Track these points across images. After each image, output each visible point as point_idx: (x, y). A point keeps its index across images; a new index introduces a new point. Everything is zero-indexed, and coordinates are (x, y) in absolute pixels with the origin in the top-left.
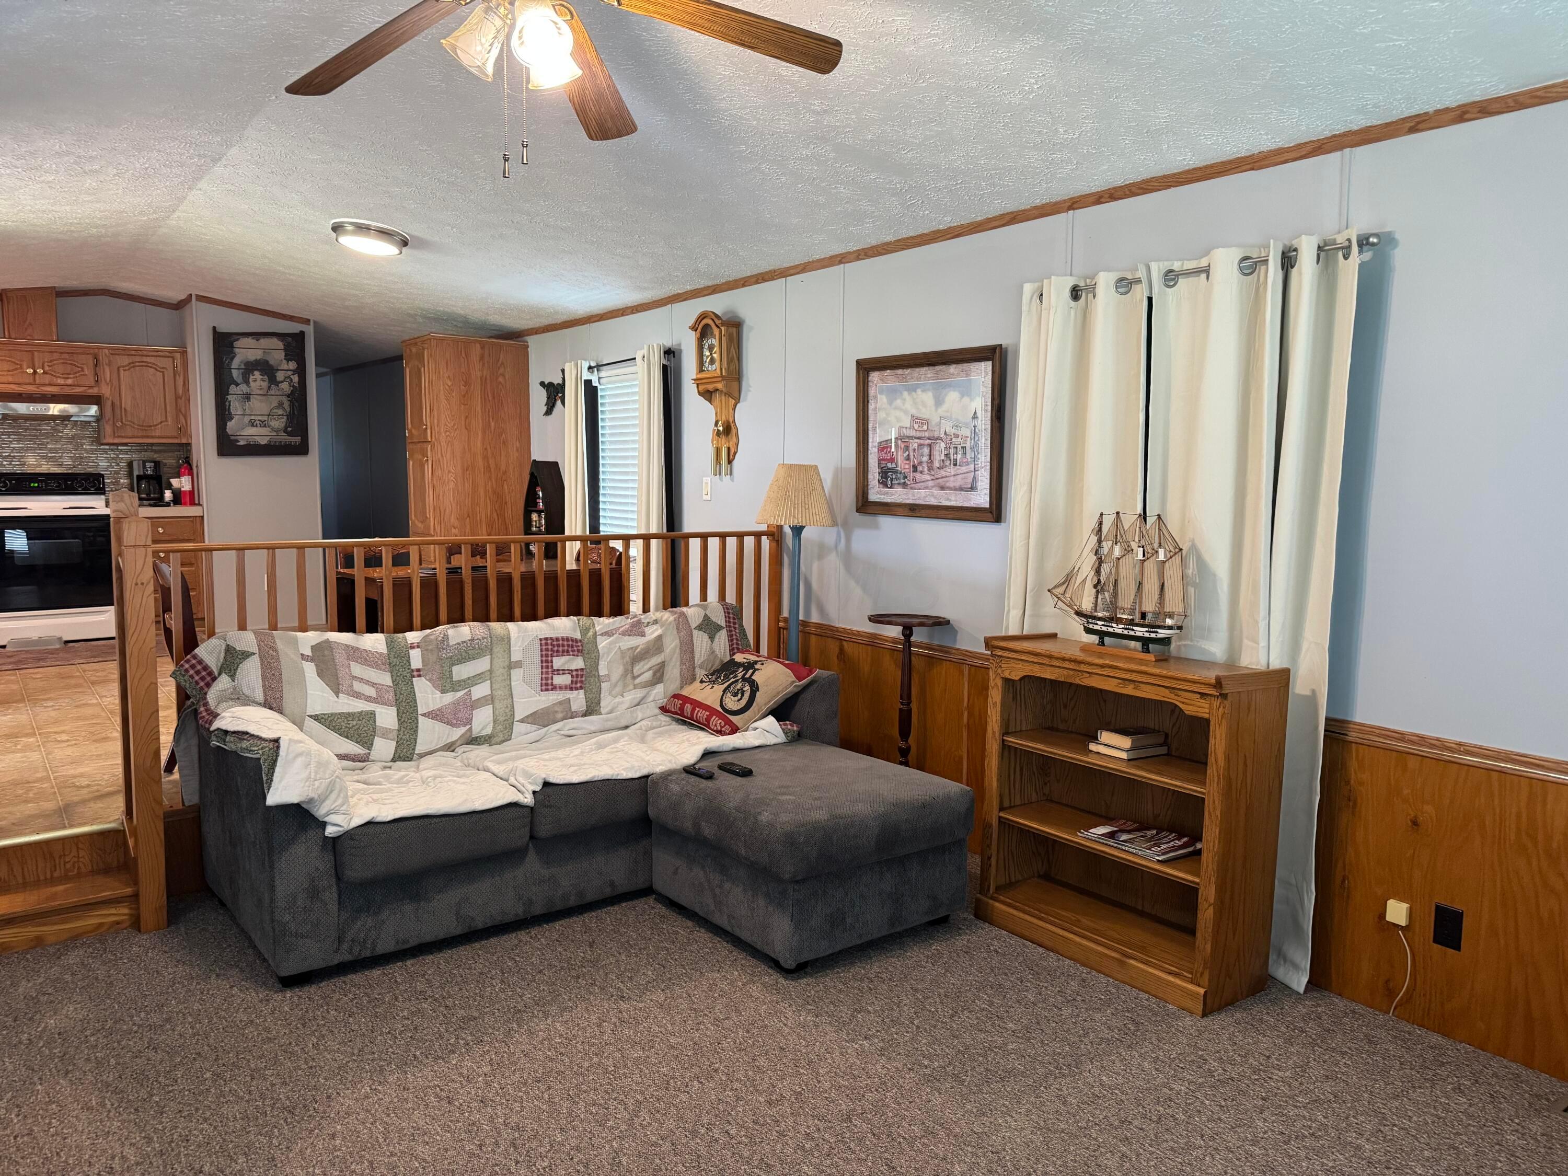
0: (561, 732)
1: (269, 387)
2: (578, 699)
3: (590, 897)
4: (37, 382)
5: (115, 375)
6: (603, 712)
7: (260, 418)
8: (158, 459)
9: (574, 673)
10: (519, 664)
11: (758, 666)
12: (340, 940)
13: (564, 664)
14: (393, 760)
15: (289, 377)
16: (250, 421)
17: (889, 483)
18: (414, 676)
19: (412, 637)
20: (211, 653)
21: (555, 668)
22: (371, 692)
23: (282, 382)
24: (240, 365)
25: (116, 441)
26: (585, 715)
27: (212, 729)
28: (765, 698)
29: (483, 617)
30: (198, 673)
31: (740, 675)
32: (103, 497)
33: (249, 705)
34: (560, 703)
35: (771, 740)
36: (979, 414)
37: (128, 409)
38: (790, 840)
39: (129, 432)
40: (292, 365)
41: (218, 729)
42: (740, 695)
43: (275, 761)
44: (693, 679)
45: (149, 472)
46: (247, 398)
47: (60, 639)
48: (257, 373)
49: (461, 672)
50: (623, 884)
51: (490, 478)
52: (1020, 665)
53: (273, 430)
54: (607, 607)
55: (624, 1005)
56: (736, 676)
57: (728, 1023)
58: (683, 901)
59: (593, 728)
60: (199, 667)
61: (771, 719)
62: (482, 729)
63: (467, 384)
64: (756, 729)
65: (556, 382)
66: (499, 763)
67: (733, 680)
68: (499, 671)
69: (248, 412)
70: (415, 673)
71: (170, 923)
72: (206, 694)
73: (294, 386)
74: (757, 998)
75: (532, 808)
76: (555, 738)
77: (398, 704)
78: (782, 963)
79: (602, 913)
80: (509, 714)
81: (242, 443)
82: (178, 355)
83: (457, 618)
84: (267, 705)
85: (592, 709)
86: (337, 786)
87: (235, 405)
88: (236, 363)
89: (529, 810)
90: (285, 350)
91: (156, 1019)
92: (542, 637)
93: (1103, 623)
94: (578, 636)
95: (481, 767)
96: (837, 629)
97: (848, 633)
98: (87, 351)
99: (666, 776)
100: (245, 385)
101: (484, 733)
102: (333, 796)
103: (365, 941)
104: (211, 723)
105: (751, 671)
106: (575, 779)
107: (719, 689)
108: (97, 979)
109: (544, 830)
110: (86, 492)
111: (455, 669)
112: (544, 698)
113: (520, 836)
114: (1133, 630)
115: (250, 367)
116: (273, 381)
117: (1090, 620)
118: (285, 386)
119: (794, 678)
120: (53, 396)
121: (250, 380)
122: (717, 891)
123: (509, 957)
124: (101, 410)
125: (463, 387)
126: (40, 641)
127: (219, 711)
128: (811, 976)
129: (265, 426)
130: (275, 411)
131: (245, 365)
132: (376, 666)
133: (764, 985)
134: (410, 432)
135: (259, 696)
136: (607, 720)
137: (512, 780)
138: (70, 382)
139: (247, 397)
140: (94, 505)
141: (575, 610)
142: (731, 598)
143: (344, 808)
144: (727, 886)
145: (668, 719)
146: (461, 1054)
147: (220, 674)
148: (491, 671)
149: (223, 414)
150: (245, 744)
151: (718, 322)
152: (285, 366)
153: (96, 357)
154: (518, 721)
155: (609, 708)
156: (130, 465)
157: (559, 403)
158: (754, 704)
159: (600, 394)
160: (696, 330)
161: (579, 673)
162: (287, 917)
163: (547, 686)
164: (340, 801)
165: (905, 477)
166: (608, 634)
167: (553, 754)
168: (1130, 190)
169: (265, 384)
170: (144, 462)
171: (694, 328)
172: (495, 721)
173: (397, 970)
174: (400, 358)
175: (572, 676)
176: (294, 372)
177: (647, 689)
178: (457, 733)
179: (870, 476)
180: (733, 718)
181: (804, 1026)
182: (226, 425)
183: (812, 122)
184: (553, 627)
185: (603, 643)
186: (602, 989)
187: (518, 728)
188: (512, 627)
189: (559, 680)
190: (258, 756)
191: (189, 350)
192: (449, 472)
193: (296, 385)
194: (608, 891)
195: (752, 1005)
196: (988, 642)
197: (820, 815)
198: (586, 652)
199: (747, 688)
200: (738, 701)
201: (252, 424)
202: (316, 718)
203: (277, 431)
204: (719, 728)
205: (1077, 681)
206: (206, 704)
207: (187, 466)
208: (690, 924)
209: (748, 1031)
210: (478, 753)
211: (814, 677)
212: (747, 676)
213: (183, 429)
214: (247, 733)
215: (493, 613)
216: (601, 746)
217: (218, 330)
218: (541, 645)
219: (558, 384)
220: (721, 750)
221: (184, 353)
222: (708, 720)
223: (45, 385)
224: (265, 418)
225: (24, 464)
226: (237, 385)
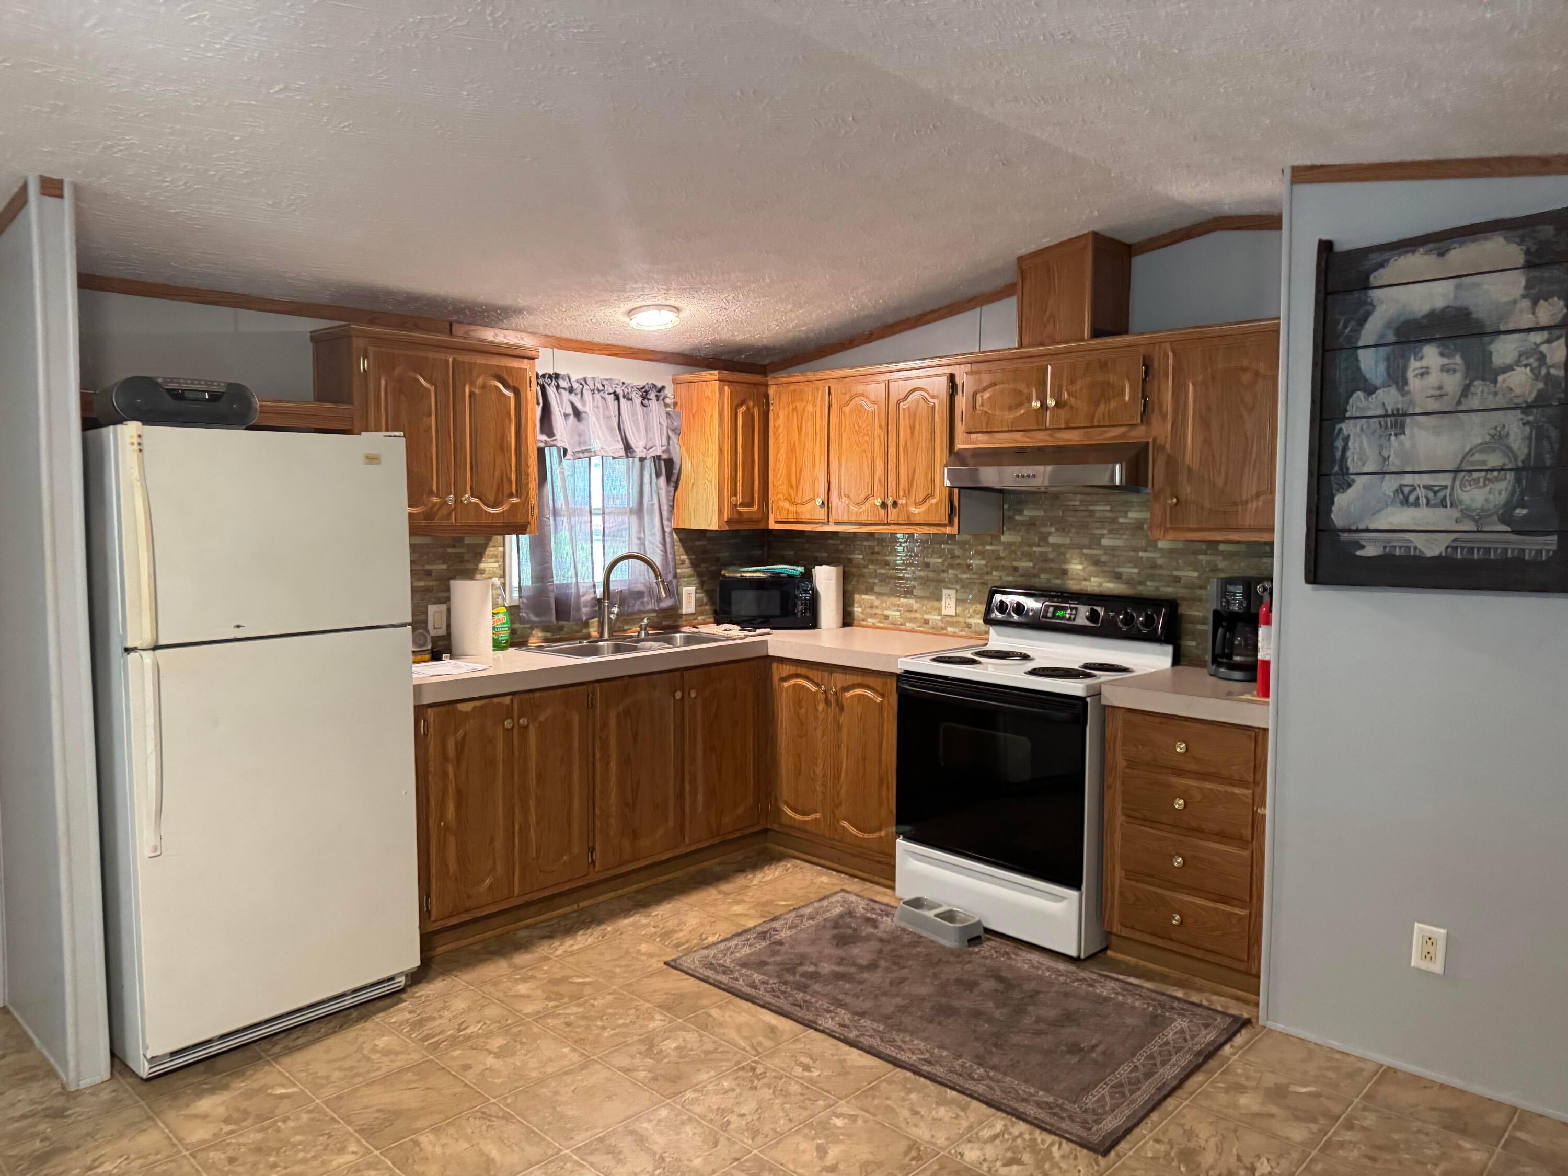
1: (1466, 391)
4: (1049, 423)
7: (1427, 480)
15: (1534, 350)
16: (1400, 490)
23: (1509, 368)
24: (1382, 336)
37: (1195, 467)
39: (1197, 517)
40: (1545, 312)
45: (1236, 608)
46: (1394, 425)
48: (1432, 353)
69: (1395, 463)
81: (1370, 551)
87: (1362, 448)
88: (1371, 330)
90: (1529, 265)
98: (1131, 352)
100: (1393, 390)
115: (1411, 336)
116: (1480, 367)
118: (1520, 381)
121: (1410, 374)
129: (1443, 504)
130: (1478, 457)
131: (1398, 332)
138: (1097, 419)
139: (1398, 421)
149: (1327, 476)
153: (1146, 363)
169: (1454, 381)
182: (1333, 503)
201: (1405, 498)
203: (1480, 517)
217: (1331, 249)
223: (1057, 429)
224: (1445, 479)
225: (1065, 572)
226: (1370, 390)
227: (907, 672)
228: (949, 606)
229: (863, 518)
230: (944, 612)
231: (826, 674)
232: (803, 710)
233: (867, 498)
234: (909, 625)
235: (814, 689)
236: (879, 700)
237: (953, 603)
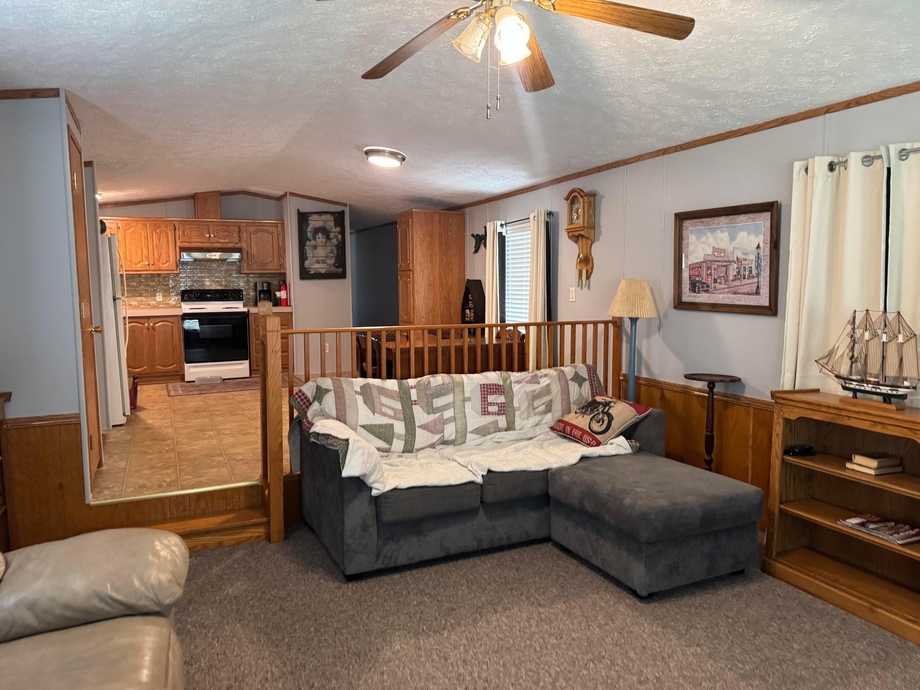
0: (493, 440)
1: (326, 242)
2: (502, 421)
3: (515, 540)
4: (211, 240)
5: (249, 236)
6: (516, 429)
7: (321, 258)
8: (269, 281)
9: (500, 405)
10: (469, 399)
11: (612, 405)
12: (378, 556)
13: (494, 399)
14: (403, 452)
15: (336, 236)
16: (316, 260)
17: (697, 290)
18: (412, 404)
19: (412, 382)
20: (308, 389)
21: (489, 402)
22: (391, 413)
23: (332, 239)
24: (311, 230)
25: (249, 272)
26: (506, 430)
27: (311, 432)
28: (618, 425)
29: (448, 372)
30: (302, 400)
31: (601, 410)
32: (242, 302)
33: (329, 419)
34: (492, 423)
35: (622, 451)
36: (761, 245)
37: (255, 254)
38: (644, 516)
39: (255, 267)
40: (338, 229)
41: (314, 432)
42: (601, 423)
43: (347, 451)
44: (569, 412)
45: (265, 289)
47: (221, 378)
48: (320, 235)
49: (438, 402)
50: (533, 533)
51: (443, 290)
52: (797, 410)
53: (328, 265)
54: (516, 366)
55: (541, 610)
56: (598, 410)
57: (607, 627)
58: (571, 548)
59: (512, 438)
60: (303, 397)
61: (622, 438)
62: (450, 436)
63: (431, 237)
64: (612, 444)
65: (480, 234)
66: (460, 457)
67: (596, 413)
68: (458, 403)
69: (315, 255)
70: (414, 403)
71: (285, 539)
72: (306, 412)
73: (339, 241)
74: (624, 613)
75: (481, 485)
76: (490, 443)
77: (405, 420)
78: (638, 592)
79: (521, 550)
80: (464, 428)
81: (312, 272)
82: (280, 225)
83: (434, 371)
84: (338, 419)
85: (510, 427)
86: (378, 467)
87: (309, 252)
88: (309, 229)
89: (480, 486)
90: (335, 221)
91: (283, 593)
92: (482, 383)
93: (856, 383)
94: (501, 383)
95: (451, 458)
96: (660, 382)
97: (667, 385)
98: (235, 224)
99: (561, 470)
100: (314, 241)
101: (450, 438)
102: (376, 473)
103: (391, 557)
104: (310, 429)
105: (607, 408)
106: (506, 469)
107: (588, 418)
108: (251, 568)
109: (489, 498)
110: (234, 299)
111: (434, 401)
112: (483, 419)
113: (475, 502)
114: (879, 388)
115: (316, 231)
116: (328, 238)
117: (847, 381)
118: (334, 241)
119: (636, 413)
120: (219, 248)
121: (317, 238)
122: (594, 544)
123: (470, 573)
124: (242, 256)
125: (429, 239)
126: (211, 379)
127: (314, 422)
128: (657, 602)
129: (324, 263)
130: (329, 254)
131: (314, 230)
132: (393, 398)
133: (627, 605)
134: (400, 265)
135: (334, 413)
136: (520, 434)
137: (470, 467)
138: (226, 241)
139: (315, 247)
140: (238, 307)
141: (497, 368)
142: (590, 361)
143: (381, 480)
144: (601, 541)
145: (555, 435)
146: (449, 631)
147: (313, 401)
148: (454, 402)
149: (303, 257)
150: (330, 441)
151: (582, 194)
152: (334, 230)
153: (239, 228)
154: (470, 432)
155: (520, 426)
156: (256, 285)
157: (482, 246)
158: (611, 428)
159: (507, 240)
160: (568, 200)
161: (503, 405)
162: (350, 541)
163: (485, 412)
164: (379, 476)
165: (708, 286)
166: (518, 382)
167: (490, 453)
168: (872, 98)
169: (324, 240)
170: (263, 283)
171: (567, 199)
172: (456, 432)
173: (408, 576)
174: (395, 223)
175: (499, 407)
176: (339, 233)
177: (542, 416)
178: (436, 438)
179: (683, 286)
180: (597, 437)
181: (656, 634)
182: (304, 263)
183: (656, 70)
184: (486, 377)
185: (516, 388)
186: (528, 598)
187: (470, 436)
188: (465, 378)
189: (492, 409)
190: (337, 448)
191: (285, 222)
192: (421, 287)
193: (340, 240)
194: (524, 538)
195: (621, 617)
196: (773, 394)
197: (663, 502)
198: (506, 392)
199: (606, 418)
200: (601, 425)
201: (318, 262)
202: (363, 427)
203: (330, 265)
204: (589, 442)
205: (839, 422)
206: (307, 418)
207: (284, 285)
208: (575, 562)
209: (620, 634)
210: (448, 450)
211: (650, 412)
212: (606, 410)
213: (282, 265)
214: (330, 435)
215: (453, 369)
216: (517, 450)
217: (301, 211)
218: (481, 388)
219: (482, 235)
220: (591, 456)
221: (283, 224)
222: (581, 437)
223: (214, 243)
224: (324, 258)
225: (204, 285)
226: (310, 241)
227: (184, 314)
228: (159, 298)
229: (139, 269)
230: (158, 300)
231: (147, 320)
232: (136, 334)
233: (140, 262)
234: (141, 306)
235: (141, 325)
236: (171, 324)
237: (161, 297)
